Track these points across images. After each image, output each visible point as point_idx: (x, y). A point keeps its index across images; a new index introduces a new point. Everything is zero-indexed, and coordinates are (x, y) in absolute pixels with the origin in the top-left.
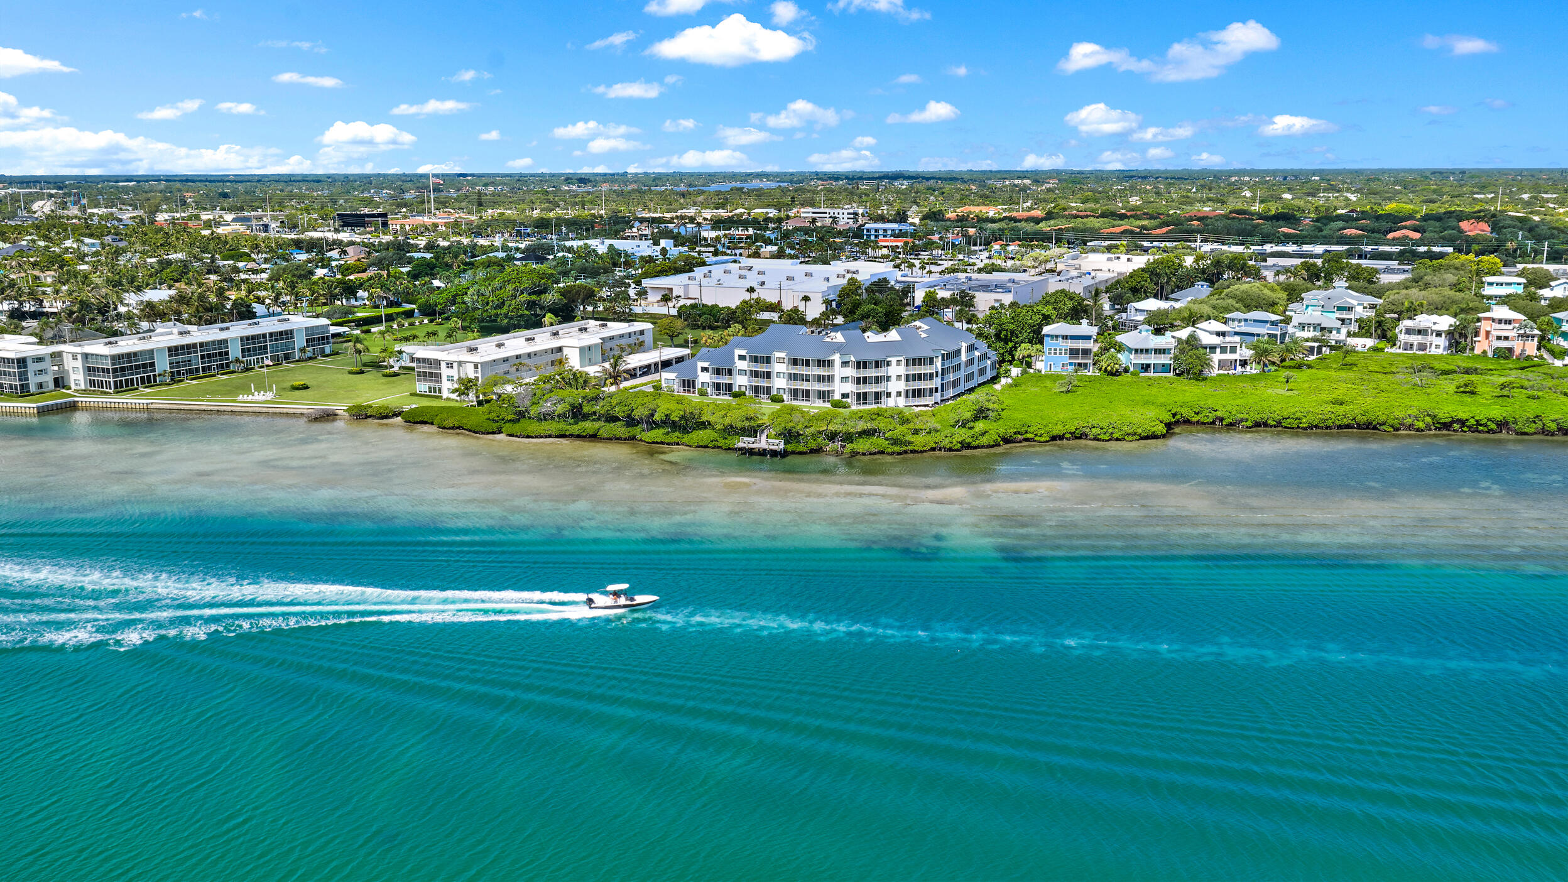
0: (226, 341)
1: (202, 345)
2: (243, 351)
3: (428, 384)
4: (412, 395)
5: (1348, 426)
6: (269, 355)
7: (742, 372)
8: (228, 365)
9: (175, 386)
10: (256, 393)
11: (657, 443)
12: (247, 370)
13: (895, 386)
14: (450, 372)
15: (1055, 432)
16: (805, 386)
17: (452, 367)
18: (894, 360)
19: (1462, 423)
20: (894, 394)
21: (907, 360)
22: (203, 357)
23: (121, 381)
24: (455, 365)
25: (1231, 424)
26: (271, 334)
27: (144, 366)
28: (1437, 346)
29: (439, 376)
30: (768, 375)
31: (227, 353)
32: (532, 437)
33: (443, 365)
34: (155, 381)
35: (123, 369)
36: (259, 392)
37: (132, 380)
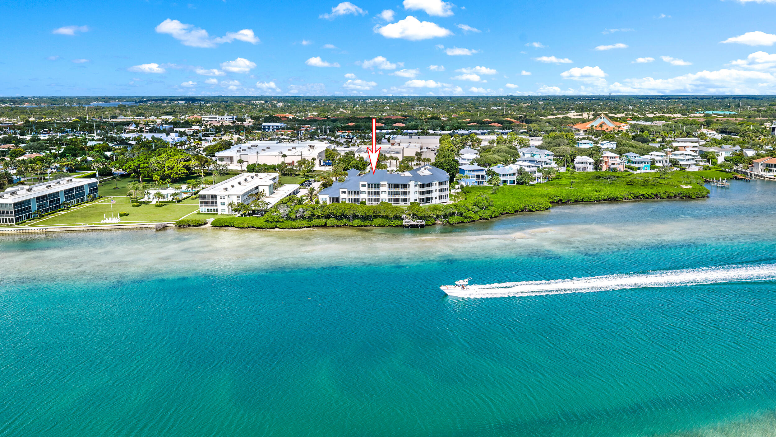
0: (58, 193)
2: (65, 198)
3: (207, 208)
4: (198, 214)
5: (605, 200)
6: (75, 199)
7: (364, 192)
8: (59, 206)
9: (44, 219)
10: (107, 219)
11: (360, 226)
12: (68, 208)
13: (435, 194)
14: (223, 201)
16: (397, 197)
17: (224, 198)
18: (434, 183)
19: (643, 195)
20: (434, 198)
21: (440, 183)
22: (50, 202)
23: (18, 218)
24: (226, 197)
25: (566, 202)
27: (27, 208)
28: (590, 168)
29: (216, 203)
30: (378, 193)
31: (59, 199)
32: (296, 228)
33: (218, 197)
34: (32, 217)
35: (18, 211)
36: (108, 219)
37: (22, 217)
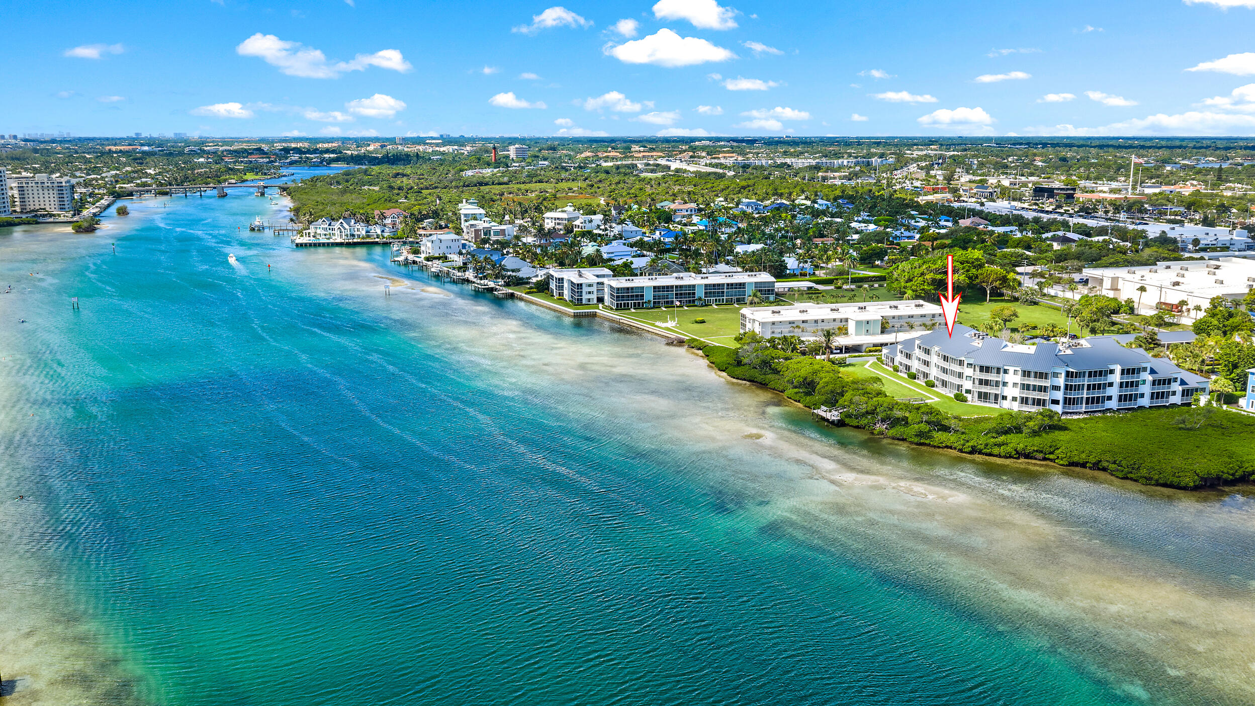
0: (694, 286)
1: (677, 287)
2: (706, 293)
6: (725, 298)
8: (694, 301)
9: (656, 310)
10: (669, 322)
12: (706, 305)
13: (1011, 392)
15: (1076, 459)
17: (750, 323)
18: (1011, 369)
20: (1009, 398)
21: (1024, 371)
22: (676, 294)
23: (621, 304)
24: (752, 321)
26: (728, 285)
27: (637, 296)
31: (694, 294)
34: (643, 306)
35: (623, 297)
36: (671, 321)
37: (628, 303)
